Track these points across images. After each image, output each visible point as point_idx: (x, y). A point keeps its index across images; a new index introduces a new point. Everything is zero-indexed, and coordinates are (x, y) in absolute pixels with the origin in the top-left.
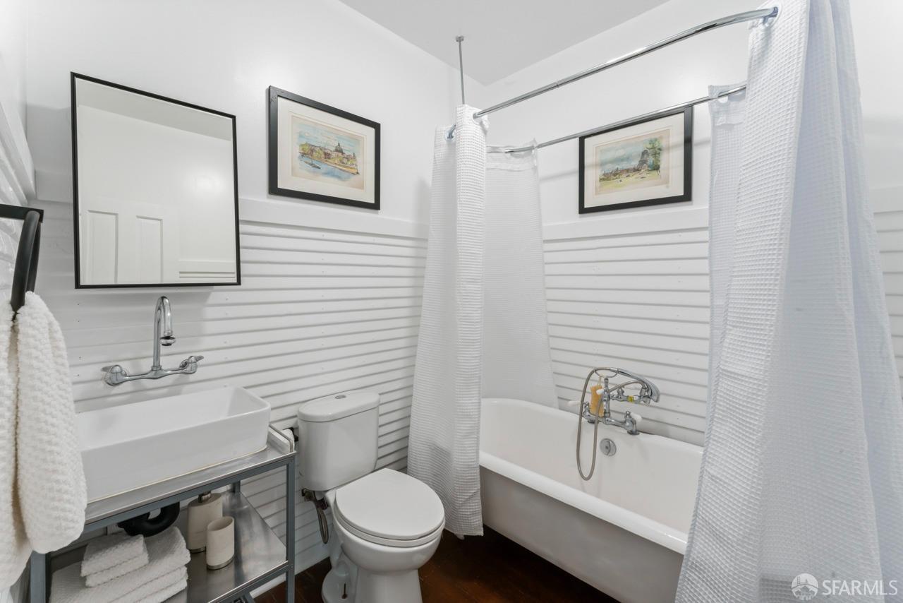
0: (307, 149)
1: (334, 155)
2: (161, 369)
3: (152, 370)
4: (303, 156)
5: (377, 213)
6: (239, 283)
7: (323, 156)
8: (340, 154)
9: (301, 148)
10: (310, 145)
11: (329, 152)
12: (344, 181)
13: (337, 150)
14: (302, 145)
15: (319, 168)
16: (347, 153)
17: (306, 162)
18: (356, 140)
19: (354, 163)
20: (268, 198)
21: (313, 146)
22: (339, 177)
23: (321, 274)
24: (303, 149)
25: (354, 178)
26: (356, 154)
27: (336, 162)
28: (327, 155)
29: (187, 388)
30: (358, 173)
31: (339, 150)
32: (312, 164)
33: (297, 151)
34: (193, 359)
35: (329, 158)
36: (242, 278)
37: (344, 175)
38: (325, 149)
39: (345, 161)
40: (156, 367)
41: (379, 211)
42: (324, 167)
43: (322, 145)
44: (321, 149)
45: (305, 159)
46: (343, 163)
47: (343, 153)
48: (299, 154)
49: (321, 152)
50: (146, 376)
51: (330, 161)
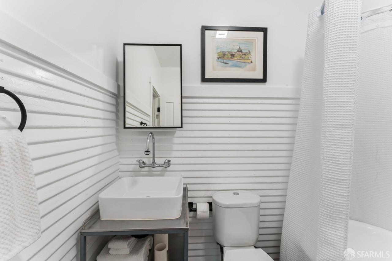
0: (221, 55)
1: (237, 54)
2: (155, 164)
3: (152, 164)
4: (218, 59)
5: (265, 85)
6: (181, 127)
7: (230, 56)
8: (240, 53)
9: (218, 54)
10: (223, 52)
11: (234, 53)
12: (242, 68)
13: (238, 51)
14: (218, 53)
15: (228, 64)
16: (244, 52)
17: (221, 62)
18: (250, 42)
19: (249, 56)
20: (201, 84)
21: (224, 52)
22: (240, 67)
23: (228, 122)
24: (219, 55)
25: (248, 65)
26: (250, 51)
27: (238, 58)
28: (233, 55)
29: (167, 173)
30: (251, 62)
31: (240, 51)
32: (224, 62)
33: (216, 56)
34: (167, 161)
35: (234, 57)
36: (183, 125)
37: (243, 64)
38: (231, 52)
39: (243, 56)
40: (154, 163)
41: (266, 83)
42: (230, 63)
43: (229, 50)
44: (229, 53)
45: (220, 60)
46: (242, 58)
47: (242, 52)
48: (216, 58)
49: (229, 54)
50: (150, 166)
51: (234, 58)
